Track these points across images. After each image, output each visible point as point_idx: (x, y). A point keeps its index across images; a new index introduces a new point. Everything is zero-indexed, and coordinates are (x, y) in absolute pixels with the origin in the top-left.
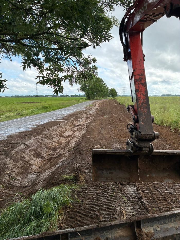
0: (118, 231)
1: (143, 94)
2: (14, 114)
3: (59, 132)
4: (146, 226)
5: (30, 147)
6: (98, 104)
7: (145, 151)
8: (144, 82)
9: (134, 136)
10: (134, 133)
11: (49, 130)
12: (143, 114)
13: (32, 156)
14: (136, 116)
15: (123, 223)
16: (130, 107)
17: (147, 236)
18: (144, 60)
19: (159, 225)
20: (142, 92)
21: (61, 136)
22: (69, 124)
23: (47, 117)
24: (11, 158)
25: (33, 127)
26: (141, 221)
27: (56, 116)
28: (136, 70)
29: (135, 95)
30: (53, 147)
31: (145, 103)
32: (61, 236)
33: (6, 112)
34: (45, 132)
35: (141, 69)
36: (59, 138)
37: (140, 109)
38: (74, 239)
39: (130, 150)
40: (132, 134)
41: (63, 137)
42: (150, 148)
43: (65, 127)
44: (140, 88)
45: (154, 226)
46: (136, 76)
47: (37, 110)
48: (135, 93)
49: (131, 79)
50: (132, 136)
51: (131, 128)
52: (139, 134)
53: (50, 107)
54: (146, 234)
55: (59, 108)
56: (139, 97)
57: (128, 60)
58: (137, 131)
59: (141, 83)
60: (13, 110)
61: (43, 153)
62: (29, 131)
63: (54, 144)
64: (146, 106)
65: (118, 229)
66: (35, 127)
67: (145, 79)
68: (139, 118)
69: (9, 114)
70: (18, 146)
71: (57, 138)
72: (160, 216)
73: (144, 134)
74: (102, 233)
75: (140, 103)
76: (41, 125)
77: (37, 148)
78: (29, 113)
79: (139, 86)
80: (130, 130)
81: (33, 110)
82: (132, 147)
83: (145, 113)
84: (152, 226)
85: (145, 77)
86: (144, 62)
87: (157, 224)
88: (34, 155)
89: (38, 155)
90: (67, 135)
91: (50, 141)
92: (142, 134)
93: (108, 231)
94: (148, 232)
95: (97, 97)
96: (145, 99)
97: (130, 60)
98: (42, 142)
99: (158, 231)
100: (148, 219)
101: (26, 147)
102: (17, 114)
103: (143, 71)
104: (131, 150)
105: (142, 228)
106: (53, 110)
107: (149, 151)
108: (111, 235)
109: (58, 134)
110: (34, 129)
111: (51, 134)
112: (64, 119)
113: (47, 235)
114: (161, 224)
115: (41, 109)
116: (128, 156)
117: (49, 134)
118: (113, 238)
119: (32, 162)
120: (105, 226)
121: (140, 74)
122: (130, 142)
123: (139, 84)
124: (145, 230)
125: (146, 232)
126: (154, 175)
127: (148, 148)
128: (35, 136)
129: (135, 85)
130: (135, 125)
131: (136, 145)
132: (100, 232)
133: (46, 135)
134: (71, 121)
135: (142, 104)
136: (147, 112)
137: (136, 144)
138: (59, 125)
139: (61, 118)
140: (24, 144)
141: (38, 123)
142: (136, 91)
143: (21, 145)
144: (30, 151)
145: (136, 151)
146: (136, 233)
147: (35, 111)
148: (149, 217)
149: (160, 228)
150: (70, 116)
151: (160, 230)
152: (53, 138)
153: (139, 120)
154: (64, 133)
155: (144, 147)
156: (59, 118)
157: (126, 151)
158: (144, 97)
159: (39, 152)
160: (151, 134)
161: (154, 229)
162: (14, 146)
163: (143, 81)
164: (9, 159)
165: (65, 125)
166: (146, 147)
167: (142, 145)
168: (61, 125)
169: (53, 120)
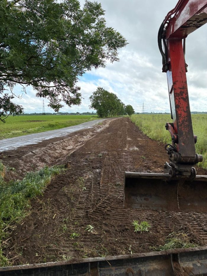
0: (152, 263)
1: (184, 110)
2: (20, 131)
3: (62, 146)
4: (184, 260)
5: (36, 155)
6: (110, 122)
7: (186, 175)
8: (186, 97)
9: (172, 159)
10: (173, 155)
11: (53, 143)
12: (184, 133)
13: (38, 161)
14: (176, 135)
15: (158, 255)
16: (170, 125)
17: (185, 271)
18: (187, 71)
19: (200, 260)
20: (183, 108)
21: (63, 149)
22: (73, 140)
23: (52, 134)
24: (22, 160)
25: (39, 141)
26: (179, 254)
27: (61, 134)
28: (177, 83)
29: (175, 112)
30: (56, 156)
31: (186, 121)
32: (89, 264)
33: (12, 129)
34: (49, 145)
35: (182, 82)
36: (61, 150)
37: (180, 127)
38: (104, 269)
39: (168, 174)
40: (171, 157)
41: (65, 150)
42: (191, 172)
43: (68, 142)
44: (180, 103)
45: (194, 261)
46: (176, 90)
47: (43, 128)
48: (175, 109)
49: (171, 92)
50: (171, 158)
51: (169, 149)
52: (179, 156)
53: (56, 125)
54: (184, 269)
55: (66, 126)
56: (180, 114)
57: (168, 71)
58: (176, 153)
59: (182, 98)
60: (19, 128)
61: (47, 160)
62: (35, 144)
63: (57, 154)
64: (187, 124)
65: (152, 262)
66: (41, 141)
67: (187, 93)
68: (178, 138)
69: (15, 131)
70: (27, 153)
71: (60, 150)
72: (201, 250)
73: (184, 157)
74: (134, 265)
75: (181, 121)
76: (46, 140)
77: (42, 156)
78: (35, 130)
79: (179, 101)
80: (169, 152)
81: (39, 128)
82: (171, 171)
83: (186, 132)
84: (191, 261)
85: (187, 90)
86: (186, 73)
87: (197, 258)
88: (39, 160)
89: (43, 161)
90: (69, 149)
91: (53, 152)
92: (182, 157)
93: (141, 262)
94: (186, 267)
95: (111, 115)
96: (186, 116)
97: (170, 71)
98: (46, 152)
99: (198, 266)
100: (187, 252)
101: (33, 154)
102: (23, 132)
103: (185, 84)
104: (170, 174)
105: (179, 262)
106: (60, 128)
107: (190, 176)
108: (144, 268)
109: (61, 147)
110: (40, 143)
111: (55, 147)
112: (68, 136)
113: (75, 262)
114: (202, 259)
115: (47, 127)
116: (165, 181)
117: (53, 146)
118: (147, 271)
119: (38, 164)
120: (138, 257)
121: (181, 87)
122: (169, 165)
123: (179, 99)
124: (183, 264)
125: (184, 266)
126: (196, 204)
127: (189, 172)
128: (41, 147)
129: (175, 100)
130: (174, 146)
131: (175, 169)
132: (132, 263)
133: (50, 147)
134: (75, 138)
135: (183, 122)
136: (189, 131)
137: (176, 167)
138: (62, 140)
139: (66, 135)
140: (32, 152)
141: (44, 138)
142: (176, 107)
143: (29, 153)
144: (36, 157)
145: (174, 176)
146: (173, 267)
147: (41, 129)
148: (188, 251)
149: (201, 264)
150: (76, 133)
151: (200, 265)
152: (56, 150)
153: (179, 141)
154: (67, 147)
155: (185, 171)
156: (64, 135)
157: (164, 175)
158: (186, 114)
159: (44, 159)
160: (192, 156)
161: (193, 265)
162: (24, 153)
163: (184, 96)
164: (21, 161)
165: (69, 140)
166: (187, 171)
167: (182, 168)
168: (64, 140)
169: (58, 136)
